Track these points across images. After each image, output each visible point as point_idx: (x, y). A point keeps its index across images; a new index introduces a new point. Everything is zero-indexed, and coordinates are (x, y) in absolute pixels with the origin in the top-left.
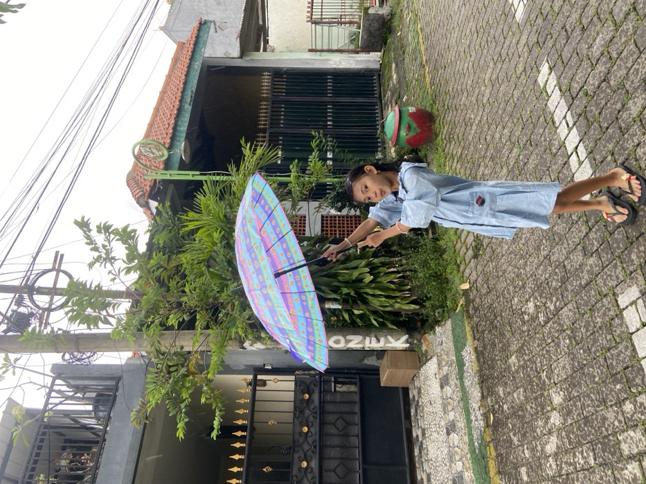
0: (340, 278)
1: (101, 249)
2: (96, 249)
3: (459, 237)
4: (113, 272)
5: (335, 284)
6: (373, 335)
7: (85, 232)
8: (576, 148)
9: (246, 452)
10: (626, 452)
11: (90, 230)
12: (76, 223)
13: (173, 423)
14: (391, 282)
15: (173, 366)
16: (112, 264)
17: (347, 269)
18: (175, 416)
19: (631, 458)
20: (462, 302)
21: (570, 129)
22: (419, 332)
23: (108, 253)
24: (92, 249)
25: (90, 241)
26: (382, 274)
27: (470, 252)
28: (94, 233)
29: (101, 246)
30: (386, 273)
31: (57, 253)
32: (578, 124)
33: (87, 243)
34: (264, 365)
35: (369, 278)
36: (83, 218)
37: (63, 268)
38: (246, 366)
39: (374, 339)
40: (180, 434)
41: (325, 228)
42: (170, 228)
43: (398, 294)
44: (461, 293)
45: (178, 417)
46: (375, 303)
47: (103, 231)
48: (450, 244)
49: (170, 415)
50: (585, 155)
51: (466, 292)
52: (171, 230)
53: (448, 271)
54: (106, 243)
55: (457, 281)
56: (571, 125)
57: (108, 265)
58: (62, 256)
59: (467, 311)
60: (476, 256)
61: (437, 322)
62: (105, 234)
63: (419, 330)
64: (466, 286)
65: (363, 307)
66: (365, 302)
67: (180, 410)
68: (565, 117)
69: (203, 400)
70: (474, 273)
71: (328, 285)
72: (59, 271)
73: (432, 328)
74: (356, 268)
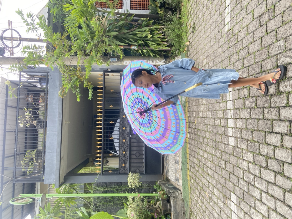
0: (138, 35)
2: (28, 24)
3: (189, 20)
4: (38, 35)
5: (136, 38)
6: (151, 59)
9: (103, 101)
10: (218, 116)
11: (23, 15)
12: (16, 12)
13: (75, 95)
14: (159, 38)
15: (72, 75)
16: (36, 31)
17: (141, 31)
18: (75, 93)
19: (219, 118)
20: (186, 49)
22: (169, 58)
23: (33, 26)
24: (26, 25)
25: (25, 21)
26: (156, 34)
27: (191, 30)
28: (25, 17)
29: (30, 23)
30: (157, 34)
31: (9, 21)
33: (24, 22)
34: (107, 69)
35: (150, 36)
36: (19, 9)
37: (13, 28)
38: (100, 68)
40: (78, 100)
42: (58, 5)
43: (162, 43)
44: (186, 45)
45: (77, 94)
46: (153, 47)
47: (30, 17)
48: (185, 22)
49: (73, 93)
51: (188, 46)
52: (58, 6)
53: (183, 35)
54: (32, 22)
55: (185, 40)
57: (35, 31)
58: (11, 22)
59: (187, 54)
60: (193, 32)
61: (176, 56)
62: (31, 18)
63: (169, 57)
64: (188, 43)
65: (147, 48)
66: (148, 46)
67: (77, 91)
69: (85, 86)
70: (191, 39)
71: (133, 38)
72: (12, 29)
73: (174, 58)
74: (144, 31)
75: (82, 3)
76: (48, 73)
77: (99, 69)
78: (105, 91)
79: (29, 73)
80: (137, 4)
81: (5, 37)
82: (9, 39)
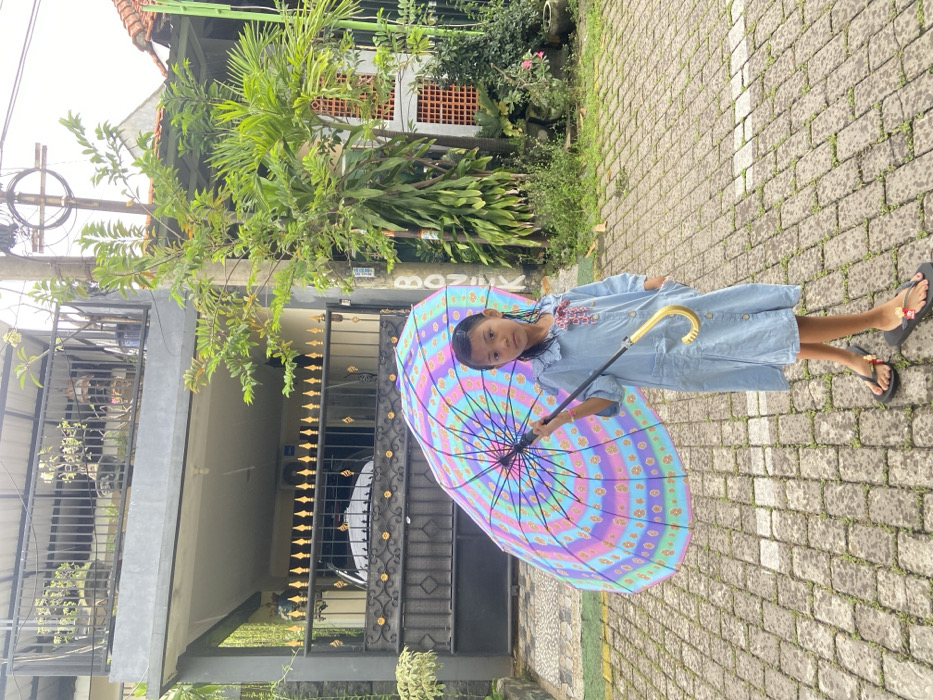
0: (442, 200)
1: (105, 159)
2: (98, 159)
3: (604, 159)
4: (128, 192)
5: (436, 207)
6: (481, 272)
7: (78, 135)
8: (745, 118)
9: (322, 402)
10: (716, 467)
11: (82, 130)
12: (63, 122)
13: (237, 385)
14: (508, 208)
15: (229, 318)
16: (125, 179)
17: (452, 189)
18: (238, 378)
19: (719, 473)
20: (594, 245)
21: (744, 89)
22: (540, 271)
23: (115, 165)
24: (92, 161)
25: (90, 149)
26: (499, 196)
27: (612, 187)
28: (91, 136)
29: (104, 155)
30: (503, 197)
31: (37, 145)
32: (753, 87)
33: (85, 152)
34: (341, 301)
35: (480, 204)
36: (70, 112)
37: (48, 168)
38: (316, 297)
39: (482, 281)
40: (248, 398)
41: (423, 101)
42: (195, 103)
43: (516, 224)
44: (595, 234)
45: (242, 378)
46: (487, 238)
47: (105, 135)
48: (591, 164)
49: (232, 376)
50: (751, 136)
51: (600, 236)
52: (196, 106)
53: (583, 202)
54: (112, 152)
55: (593, 218)
56: (746, 85)
57: (120, 181)
58: (45, 148)
59: (599, 260)
60: (618, 194)
61: (562, 265)
62: (108, 139)
63: (540, 268)
64: (601, 228)
65: (469, 239)
66: (473, 232)
67: (244, 371)
68: (742, 68)
69: (269, 354)
70: (613, 216)
71: (425, 209)
72: (44, 171)
73: (555, 270)
74: (464, 188)
75: (273, 99)
76: (147, 308)
77: (312, 300)
78: (327, 368)
79: (85, 309)
80: (438, 106)
81: (21, 195)
82: (33, 199)
